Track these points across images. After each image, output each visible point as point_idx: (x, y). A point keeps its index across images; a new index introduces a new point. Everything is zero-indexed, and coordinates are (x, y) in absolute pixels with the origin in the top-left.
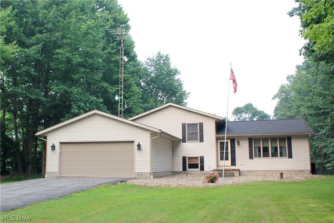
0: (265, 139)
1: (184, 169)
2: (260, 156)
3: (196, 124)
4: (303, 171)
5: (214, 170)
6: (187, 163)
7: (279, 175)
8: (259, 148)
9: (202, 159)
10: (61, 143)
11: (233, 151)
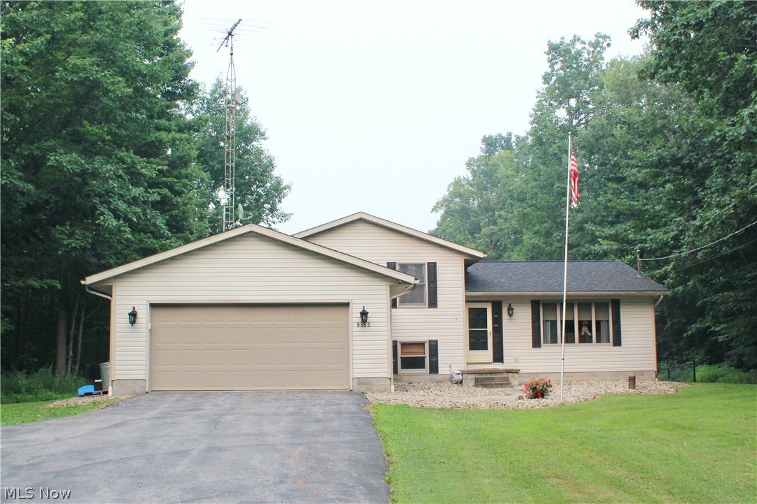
1: (396, 369)
2: (554, 341)
3: (421, 266)
4: (642, 373)
5: (463, 372)
6: (402, 355)
7: (628, 383)
8: (554, 324)
9: (434, 346)
10: (153, 306)
11: (498, 331)
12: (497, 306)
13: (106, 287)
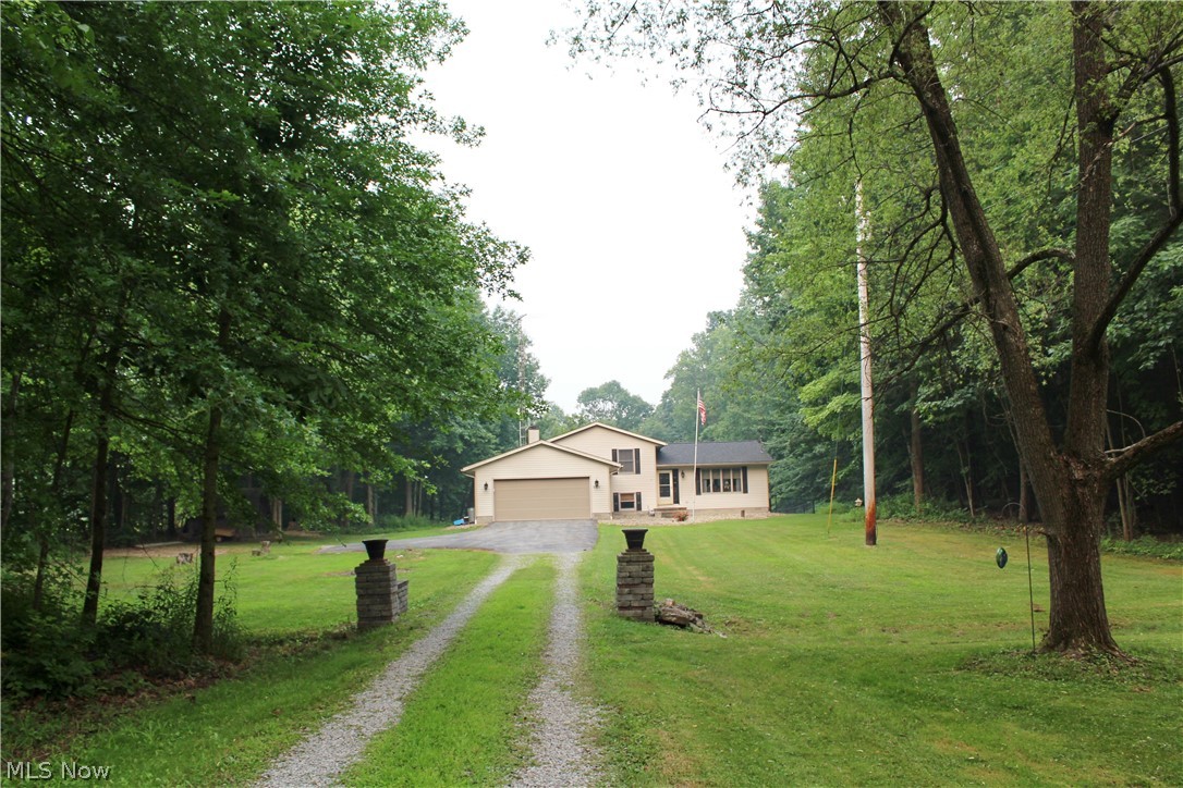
0: (716, 470)
1: (616, 509)
2: (709, 491)
3: (631, 451)
4: (760, 508)
5: (655, 510)
6: (620, 501)
7: (740, 514)
8: (708, 481)
9: (639, 496)
10: (495, 481)
11: (676, 486)
12: (675, 472)
13: (472, 472)
